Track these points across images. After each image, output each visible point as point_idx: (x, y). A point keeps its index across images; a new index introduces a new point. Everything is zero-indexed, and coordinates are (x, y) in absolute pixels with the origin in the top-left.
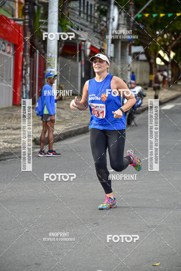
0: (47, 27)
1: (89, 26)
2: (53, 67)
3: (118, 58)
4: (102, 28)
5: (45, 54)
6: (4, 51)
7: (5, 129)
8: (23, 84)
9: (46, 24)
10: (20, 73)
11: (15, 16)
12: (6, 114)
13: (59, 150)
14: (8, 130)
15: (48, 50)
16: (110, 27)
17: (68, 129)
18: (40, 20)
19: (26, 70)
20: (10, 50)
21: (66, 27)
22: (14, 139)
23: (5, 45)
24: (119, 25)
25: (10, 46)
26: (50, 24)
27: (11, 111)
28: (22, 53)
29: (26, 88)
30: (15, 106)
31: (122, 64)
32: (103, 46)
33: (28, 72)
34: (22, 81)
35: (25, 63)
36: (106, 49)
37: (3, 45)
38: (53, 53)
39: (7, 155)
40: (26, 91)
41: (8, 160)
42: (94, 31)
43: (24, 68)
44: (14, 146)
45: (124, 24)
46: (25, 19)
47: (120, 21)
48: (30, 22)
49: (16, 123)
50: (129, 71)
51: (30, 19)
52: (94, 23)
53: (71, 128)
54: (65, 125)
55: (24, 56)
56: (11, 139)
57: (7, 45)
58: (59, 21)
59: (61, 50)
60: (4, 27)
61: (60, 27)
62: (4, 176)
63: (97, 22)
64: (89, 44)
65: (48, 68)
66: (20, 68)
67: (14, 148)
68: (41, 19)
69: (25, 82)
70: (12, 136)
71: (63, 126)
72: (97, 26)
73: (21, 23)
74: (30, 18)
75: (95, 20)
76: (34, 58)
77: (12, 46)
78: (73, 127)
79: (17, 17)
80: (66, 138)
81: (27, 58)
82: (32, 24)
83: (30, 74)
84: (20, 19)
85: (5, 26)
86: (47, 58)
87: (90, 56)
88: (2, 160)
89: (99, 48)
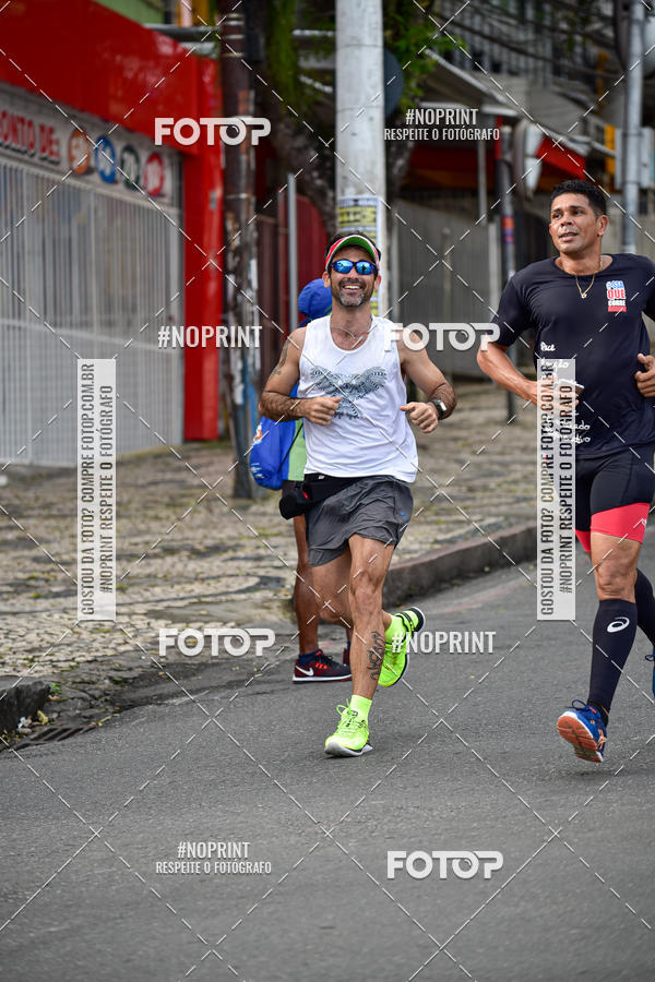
0: (334, 61)
1: (531, 50)
4: (594, 51)
5: (330, 194)
6: (133, 186)
7: (156, 556)
9: (328, 47)
10: (213, 287)
11: (179, 15)
12: (155, 483)
14: (169, 560)
15: (339, 170)
16: (636, 47)
17: (451, 541)
18: (297, 32)
19: (240, 272)
20: (162, 179)
21: (422, 56)
22: (200, 601)
23: (138, 160)
25: (161, 163)
26: (348, 46)
27: (179, 469)
28: (217, 193)
29: (244, 357)
30: (196, 445)
32: (602, 142)
33: (250, 283)
34: (224, 322)
35: (236, 241)
36: (617, 152)
37: (129, 158)
40: (244, 372)
41: (176, 701)
42: (557, 71)
43: (232, 262)
46: (228, 30)
48: (248, 46)
49: (204, 526)
51: (247, 30)
52: (554, 29)
53: (464, 537)
54: (437, 523)
55: (228, 205)
56: (182, 599)
58: (389, 33)
59: (400, 169)
60: (130, 75)
61: (393, 59)
63: (571, 23)
64: (533, 135)
68: (303, 29)
70: (189, 587)
71: (427, 528)
72: (571, 43)
73: (207, 47)
74: (247, 20)
75: (559, 15)
76: (272, 212)
77: (172, 165)
79: (186, 21)
80: (444, 586)
81: (243, 217)
82: (262, 54)
83: (260, 292)
84: (202, 29)
85: (132, 65)
86: (338, 211)
87: (539, 190)
88: (147, 701)
89: (582, 150)
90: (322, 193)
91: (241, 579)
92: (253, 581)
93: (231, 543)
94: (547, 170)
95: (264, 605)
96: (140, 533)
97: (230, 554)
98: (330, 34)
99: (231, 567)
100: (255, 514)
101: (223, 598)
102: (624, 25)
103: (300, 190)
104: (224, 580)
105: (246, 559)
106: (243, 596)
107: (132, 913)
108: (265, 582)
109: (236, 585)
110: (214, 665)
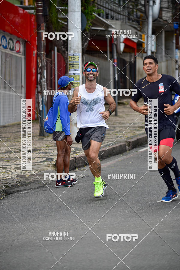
0: (68, 16)
1: (122, 13)
2: (77, 68)
3: (161, 53)
4: (139, 14)
5: (67, 52)
6: (12, 50)
8: (38, 92)
9: (66, 12)
10: (34, 78)
11: (25, 2)
13: (88, 176)
15: (69, 46)
16: (151, 13)
19: (41, 73)
20: (20, 48)
21: (92, 14)
23: (13, 42)
24: (161, 9)
25: (19, 43)
26: (71, 11)
28: (35, 52)
29: (42, 97)
31: (167, 60)
32: (141, 39)
33: (44, 77)
34: (37, 87)
35: (40, 65)
36: (145, 42)
37: (11, 42)
38: (77, 50)
39: (21, 186)
40: (42, 101)
41: (23, 192)
42: (129, 19)
43: (39, 71)
44: (30, 174)
45: (168, 8)
46: (38, 7)
47: (162, 3)
48: (44, 11)
50: (176, 69)
51: (44, 7)
52: (128, 8)
53: (103, 147)
55: (38, 55)
57: (15, 42)
58: (83, 8)
59: (86, 45)
61: (84, 15)
62: (17, 213)
63: (133, 6)
65: (71, 70)
66: (34, 71)
67: (30, 176)
68: (59, 7)
69: (41, 90)
72: (133, 11)
73: (33, 11)
75: (130, 4)
76: (51, 58)
77: (23, 44)
78: (106, 146)
79: (27, 4)
81: (42, 59)
82: (48, 13)
83: (47, 79)
84: (31, 6)
85: (11, 16)
86: (69, 57)
87: (124, 52)
88: (15, 192)
89: (136, 41)
90: (64, 52)
91: (41, 159)
92: (44, 159)
93: (39, 149)
94: (126, 46)
95: (48, 166)
96: (13, 146)
97: (38, 151)
98: (66, 8)
99: (39, 155)
100: (45, 141)
101: (36, 164)
102: (147, 7)
103: (58, 51)
104: (36, 159)
105: (42, 153)
106: (42, 163)
107: (10, 251)
108: (48, 159)
109: (40, 160)
110: (33, 182)
